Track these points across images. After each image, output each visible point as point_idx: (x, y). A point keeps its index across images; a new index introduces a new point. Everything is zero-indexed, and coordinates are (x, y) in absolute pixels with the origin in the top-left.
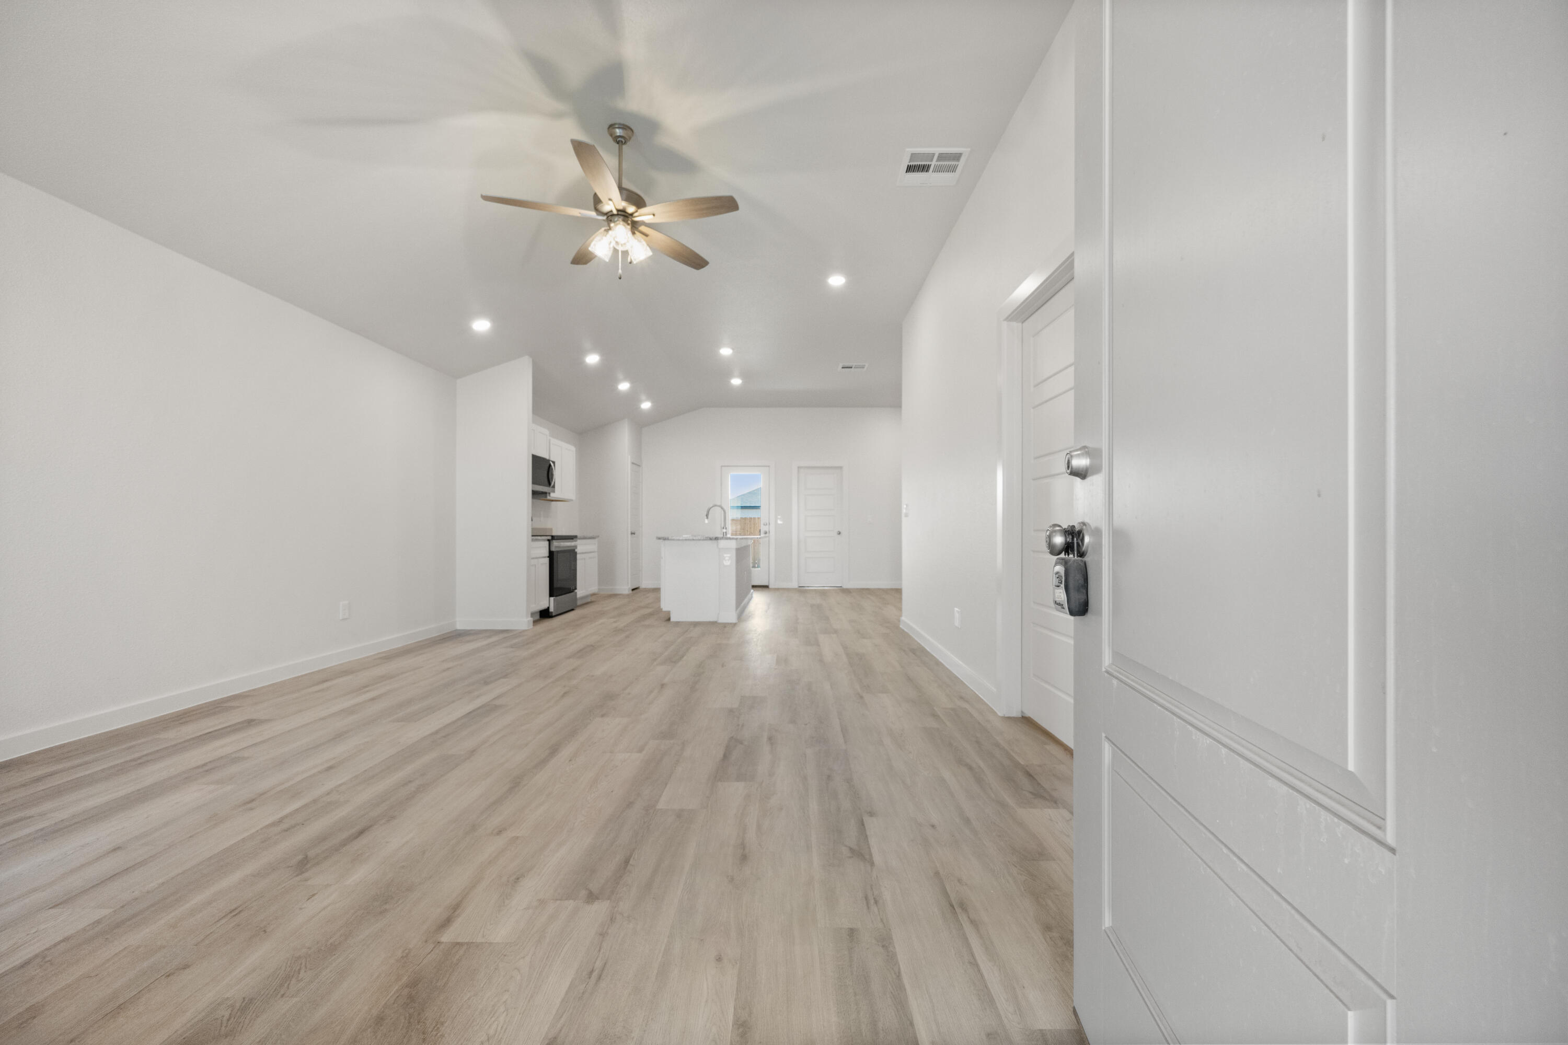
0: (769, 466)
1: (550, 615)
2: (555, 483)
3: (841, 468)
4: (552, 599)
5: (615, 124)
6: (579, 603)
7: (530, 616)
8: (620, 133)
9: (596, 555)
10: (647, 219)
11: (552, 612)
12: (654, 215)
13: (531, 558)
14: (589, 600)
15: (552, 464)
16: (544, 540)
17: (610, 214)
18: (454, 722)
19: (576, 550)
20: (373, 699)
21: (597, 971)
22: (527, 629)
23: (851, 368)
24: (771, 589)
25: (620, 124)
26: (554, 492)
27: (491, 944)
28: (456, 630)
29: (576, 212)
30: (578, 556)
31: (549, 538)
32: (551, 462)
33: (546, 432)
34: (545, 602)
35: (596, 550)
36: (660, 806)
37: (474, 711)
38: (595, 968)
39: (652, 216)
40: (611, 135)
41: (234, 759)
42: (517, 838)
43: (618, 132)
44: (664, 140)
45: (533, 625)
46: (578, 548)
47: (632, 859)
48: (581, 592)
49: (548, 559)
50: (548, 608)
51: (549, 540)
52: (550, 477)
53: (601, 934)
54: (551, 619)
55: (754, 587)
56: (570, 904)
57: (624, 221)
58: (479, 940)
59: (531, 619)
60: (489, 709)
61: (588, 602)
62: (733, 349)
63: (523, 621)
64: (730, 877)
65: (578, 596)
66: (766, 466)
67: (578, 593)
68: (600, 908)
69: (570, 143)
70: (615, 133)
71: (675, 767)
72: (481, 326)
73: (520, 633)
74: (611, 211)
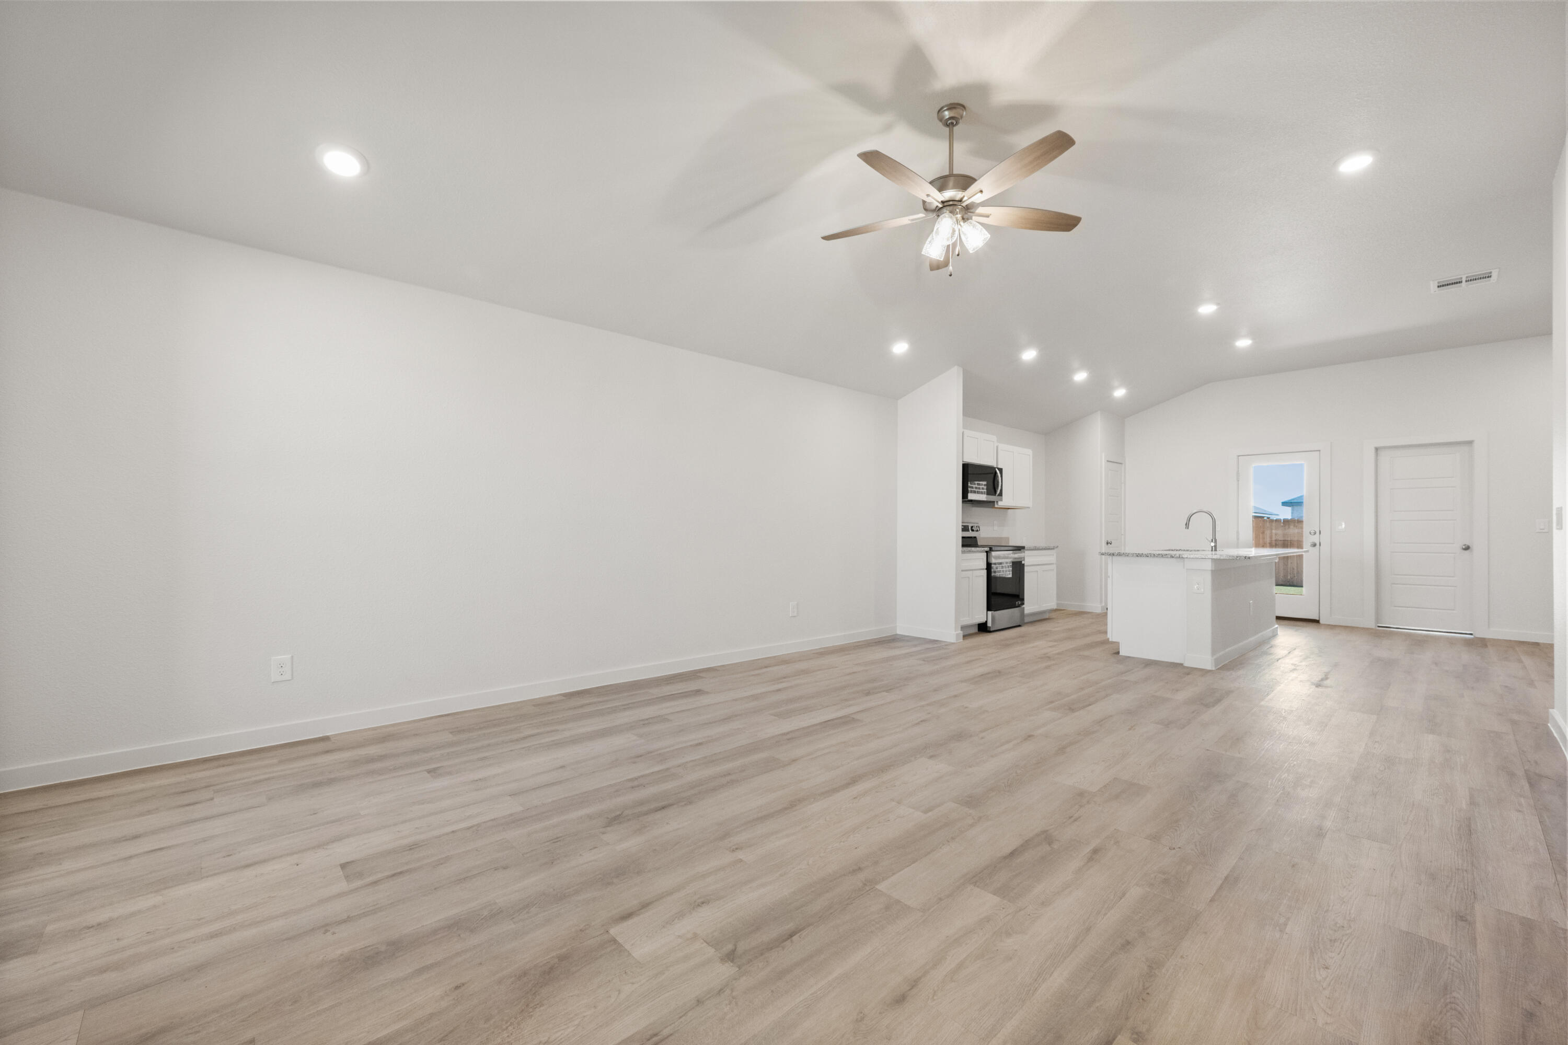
0: (1319, 451)
1: (988, 629)
2: (1001, 490)
3: (1470, 443)
4: (990, 613)
5: (942, 108)
6: (1026, 620)
7: (960, 629)
8: (949, 114)
9: (1054, 567)
10: (978, 198)
11: (990, 627)
12: (981, 191)
13: (962, 572)
14: (1047, 616)
15: (998, 471)
16: (982, 552)
17: (938, 209)
18: (808, 727)
19: (1023, 562)
20: (779, 690)
21: (659, 1037)
22: (955, 642)
23: (1460, 282)
24: (1322, 624)
25: (946, 106)
26: (1001, 500)
27: (630, 954)
28: (897, 635)
29: (905, 221)
30: (1026, 569)
31: (987, 549)
32: (997, 469)
33: (994, 438)
34: (980, 614)
35: (1055, 562)
36: (881, 887)
37: (833, 720)
38: (661, 1033)
39: (980, 194)
40: (941, 120)
41: (662, 719)
42: (741, 861)
43: (947, 114)
44: (1002, 98)
45: (963, 639)
46: (1026, 559)
47: (799, 934)
48: (1030, 606)
49: (986, 571)
50: (986, 622)
51: (987, 552)
52: (996, 484)
53: (698, 1001)
54: (988, 634)
55: (1278, 618)
56: (711, 951)
57: (951, 212)
58: (627, 947)
59: (960, 633)
60: (846, 721)
61: (1041, 618)
62: (1218, 304)
63: (950, 634)
64: (862, 1015)
65: (1026, 611)
66: (1317, 451)
67: (1026, 609)
68: (727, 970)
69: (858, 158)
70: (944, 117)
71: (944, 845)
72: (900, 348)
73: (946, 645)
74: (937, 206)
